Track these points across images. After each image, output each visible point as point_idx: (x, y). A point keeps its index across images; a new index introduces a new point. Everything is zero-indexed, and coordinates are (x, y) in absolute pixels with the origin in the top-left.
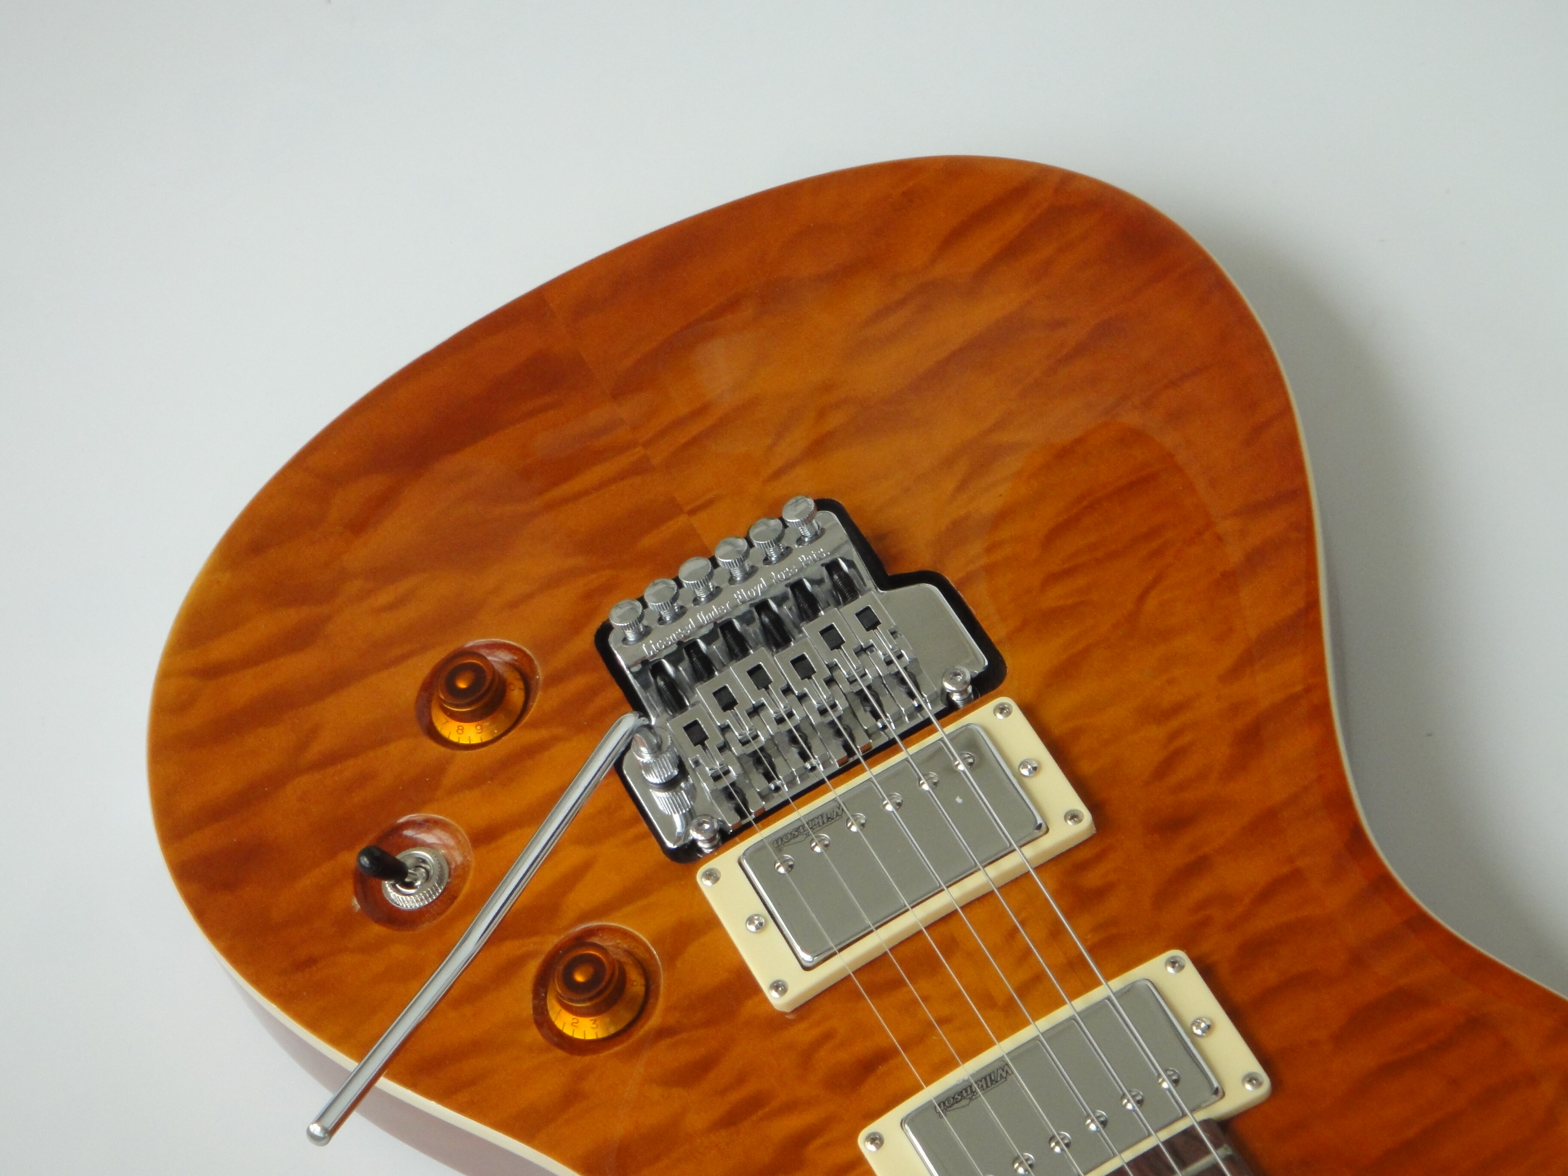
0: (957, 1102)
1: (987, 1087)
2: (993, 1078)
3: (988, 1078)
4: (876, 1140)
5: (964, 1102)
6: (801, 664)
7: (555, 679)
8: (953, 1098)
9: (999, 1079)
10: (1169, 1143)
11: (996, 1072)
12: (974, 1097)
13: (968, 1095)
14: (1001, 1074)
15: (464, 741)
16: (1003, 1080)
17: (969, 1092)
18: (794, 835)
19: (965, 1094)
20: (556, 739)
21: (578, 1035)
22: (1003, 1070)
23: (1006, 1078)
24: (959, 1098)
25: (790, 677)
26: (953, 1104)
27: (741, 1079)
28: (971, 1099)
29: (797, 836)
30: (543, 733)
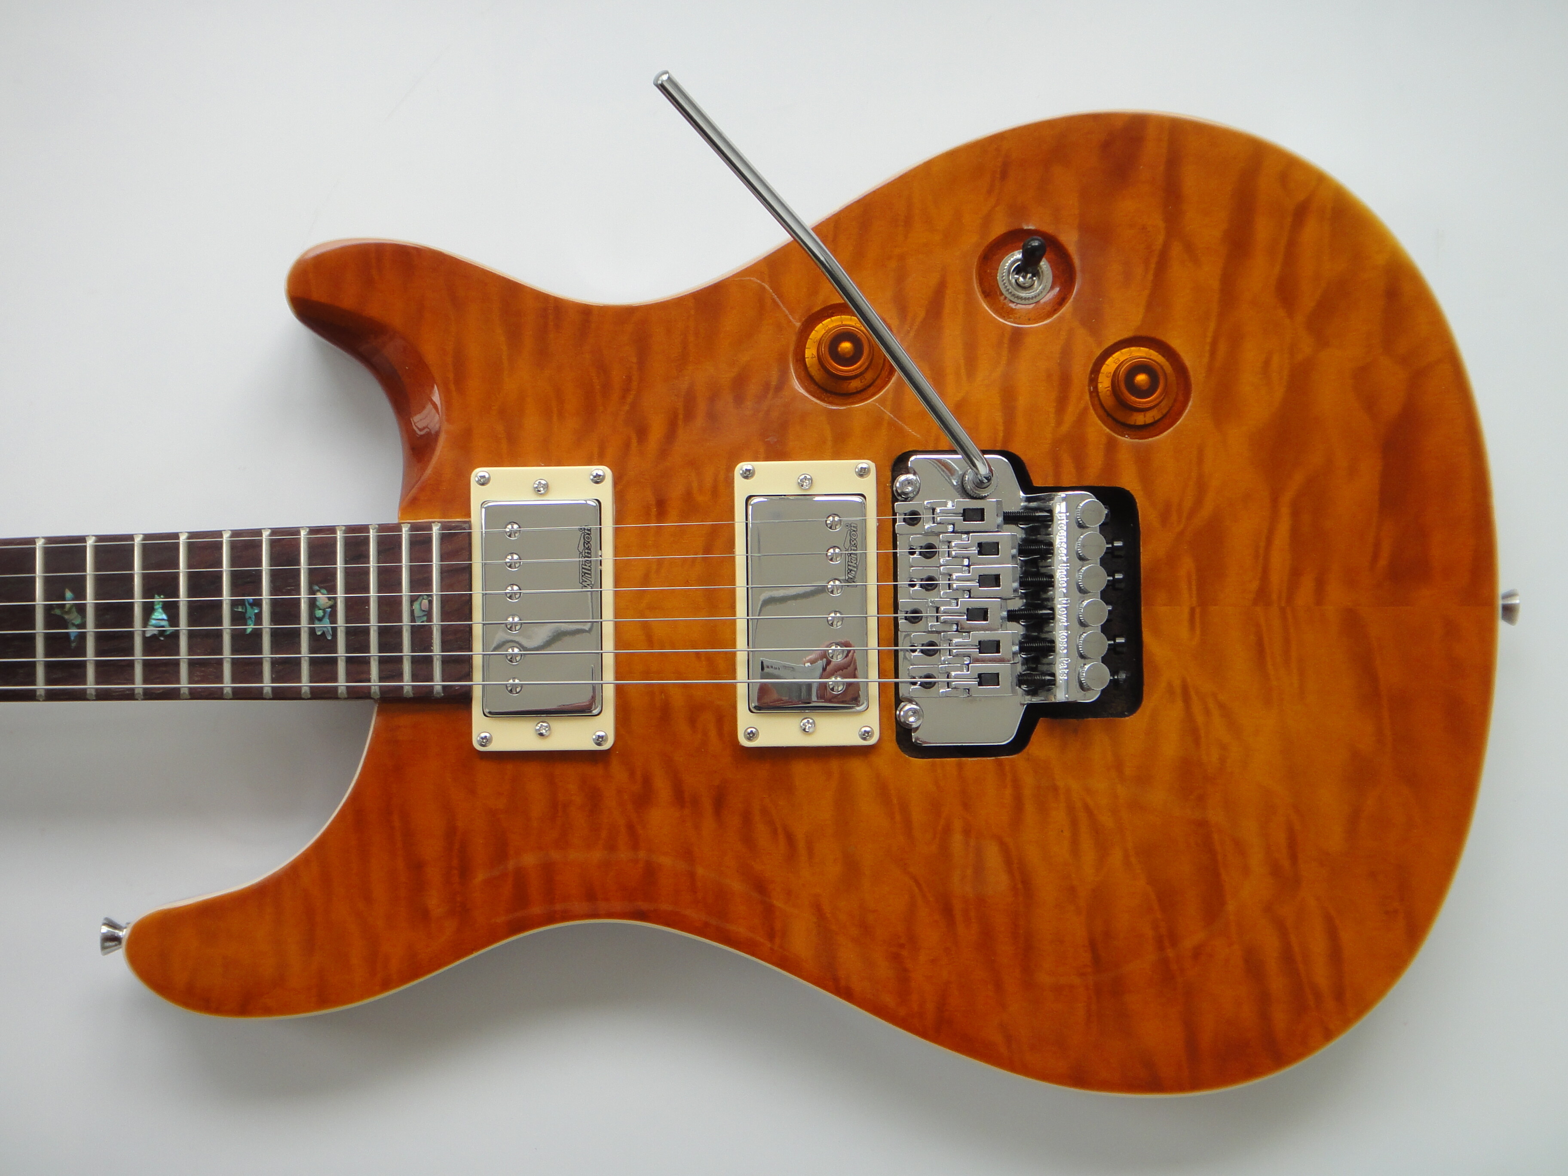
0: (584, 542)
1: (583, 568)
2: (586, 575)
3: (589, 572)
4: (598, 480)
5: (581, 548)
6: (982, 614)
7: (1111, 447)
8: (589, 542)
9: (583, 578)
10: (469, 659)
11: (589, 579)
12: (581, 555)
13: (585, 553)
14: (586, 582)
15: (1110, 361)
16: (581, 581)
17: (586, 554)
18: (853, 541)
19: (586, 551)
20: (1059, 423)
21: (819, 327)
22: (588, 585)
23: (582, 583)
24: (587, 546)
25: (977, 603)
26: (584, 538)
27: (712, 416)
28: (581, 553)
29: (850, 543)
30: (1070, 418)
